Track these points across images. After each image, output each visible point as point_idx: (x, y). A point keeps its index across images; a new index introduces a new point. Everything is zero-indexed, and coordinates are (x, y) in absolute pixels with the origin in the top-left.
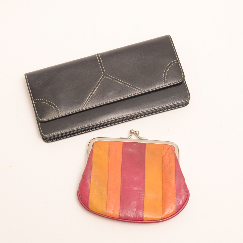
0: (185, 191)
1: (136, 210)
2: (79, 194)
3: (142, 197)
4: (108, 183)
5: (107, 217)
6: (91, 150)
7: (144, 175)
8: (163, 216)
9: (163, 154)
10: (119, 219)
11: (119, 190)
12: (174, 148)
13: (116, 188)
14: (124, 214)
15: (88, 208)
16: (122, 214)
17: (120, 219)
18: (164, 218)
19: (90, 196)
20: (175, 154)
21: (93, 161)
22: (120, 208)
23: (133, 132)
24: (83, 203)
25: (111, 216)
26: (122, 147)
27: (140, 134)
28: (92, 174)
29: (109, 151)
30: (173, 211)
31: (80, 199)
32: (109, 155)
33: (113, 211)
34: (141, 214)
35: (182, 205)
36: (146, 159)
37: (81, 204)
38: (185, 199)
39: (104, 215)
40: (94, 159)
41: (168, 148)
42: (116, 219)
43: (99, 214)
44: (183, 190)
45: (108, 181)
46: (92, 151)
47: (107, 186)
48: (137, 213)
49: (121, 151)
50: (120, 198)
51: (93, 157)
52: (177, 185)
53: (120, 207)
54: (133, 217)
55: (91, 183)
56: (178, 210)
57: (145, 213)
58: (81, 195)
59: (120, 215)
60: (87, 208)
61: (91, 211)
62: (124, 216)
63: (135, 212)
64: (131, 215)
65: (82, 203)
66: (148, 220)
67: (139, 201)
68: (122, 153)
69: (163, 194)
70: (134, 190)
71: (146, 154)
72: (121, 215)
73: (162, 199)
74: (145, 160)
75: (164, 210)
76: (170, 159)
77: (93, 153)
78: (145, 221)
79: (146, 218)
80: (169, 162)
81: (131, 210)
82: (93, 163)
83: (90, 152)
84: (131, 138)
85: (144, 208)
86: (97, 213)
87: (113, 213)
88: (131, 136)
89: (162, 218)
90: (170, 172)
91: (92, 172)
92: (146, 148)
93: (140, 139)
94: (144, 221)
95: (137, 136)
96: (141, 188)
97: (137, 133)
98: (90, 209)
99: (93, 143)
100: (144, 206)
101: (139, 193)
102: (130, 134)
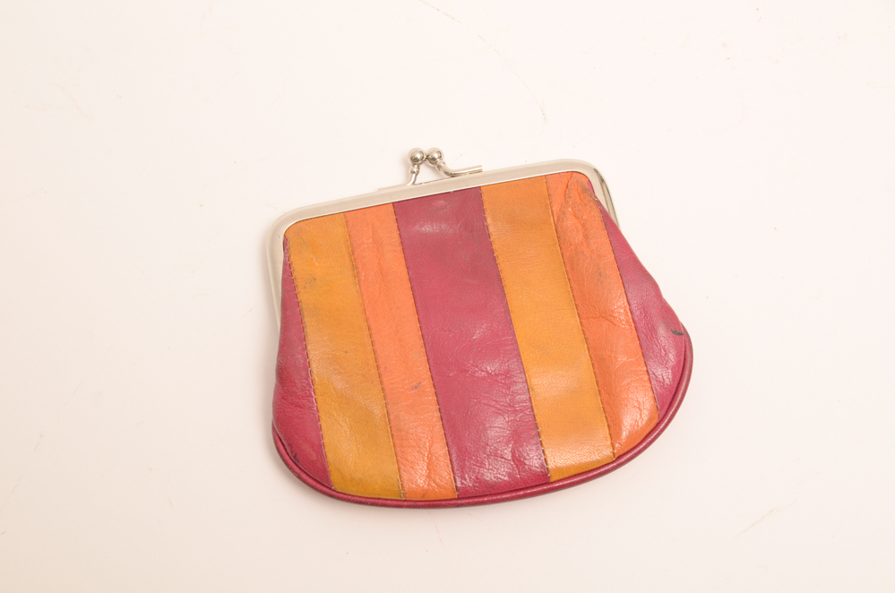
0: (673, 332)
1: (513, 453)
2: (278, 440)
3: (520, 394)
4: (380, 377)
5: (411, 503)
6: (285, 263)
7: (507, 312)
8: (617, 445)
9: (555, 212)
10: (459, 502)
11: (430, 390)
12: (585, 182)
13: (416, 388)
14: (470, 478)
15: (331, 489)
16: (465, 480)
17: (459, 499)
18: (622, 453)
19: (326, 440)
20: (599, 203)
21: (304, 306)
22: (451, 460)
23: (419, 156)
24: (308, 475)
25: (424, 495)
26: (396, 225)
27: (445, 159)
28: (310, 356)
29: (353, 251)
30: (650, 419)
31: (290, 462)
32: (355, 267)
33: (429, 476)
34: (534, 462)
35: (675, 385)
36: (494, 247)
37: (299, 477)
38: (678, 362)
39: (399, 498)
40: (305, 297)
41: (565, 187)
42: (444, 503)
43: (380, 501)
44: (662, 331)
45: (378, 367)
46: (287, 267)
47: (380, 387)
48: (518, 461)
49: (397, 240)
50: (442, 419)
51: (300, 289)
52: (636, 319)
53: (450, 454)
54: (506, 478)
55: (317, 391)
56: (664, 411)
57: (547, 452)
58: (290, 445)
59: (459, 485)
60: (324, 489)
61: (346, 496)
62: (474, 486)
63: (510, 458)
64: (500, 476)
65: (304, 476)
66: (566, 475)
67: (515, 411)
68: (400, 248)
69: (593, 364)
70: (484, 378)
71: (491, 229)
72: (462, 483)
73: (597, 382)
74: (492, 252)
75: (614, 426)
76: (583, 226)
77: (295, 274)
78: (555, 482)
79: (559, 469)
80: (586, 237)
81: (496, 455)
82: (305, 313)
83: (283, 274)
84: (417, 183)
85: (539, 435)
86: (367, 498)
87: (429, 485)
88: (417, 175)
89: (617, 456)
90: (600, 274)
91: (309, 348)
92: (485, 207)
93: (453, 175)
94: (552, 483)
95: (439, 167)
96: (508, 361)
97: (436, 156)
98: (339, 490)
99: (285, 236)
100: (538, 428)
101: (507, 382)
102: (411, 167)
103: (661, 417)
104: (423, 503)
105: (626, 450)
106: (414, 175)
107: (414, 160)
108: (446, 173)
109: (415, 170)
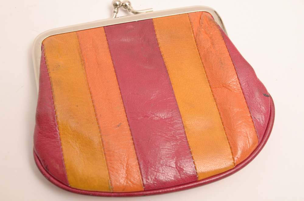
0: (264, 95)
1: (176, 163)
2: (37, 158)
3: (179, 130)
4: (97, 120)
5: (116, 194)
6: (42, 57)
7: (170, 84)
8: (236, 159)
9: (194, 31)
10: (145, 193)
11: (127, 127)
12: (210, 16)
13: (118, 126)
14: (152, 178)
15: (68, 186)
16: (149, 179)
17: (145, 191)
18: (239, 163)
19: (65, 157)
20: (218, 26)
21: (52, 80)
22: (140, 168)
23: (118, 3)
24: (54, 178)
25: (124, 189)
26: (105, 38)
27: (132, 5)
28: (56, 108)
29: (81, 52)
30: (254, 144)
31: (44, 170)
32: (82, 60)
33: (127, 178)
34: (189, 170)
35: (266, 125)
36: (161, 50)
37: (49, 180)
38: (268, 112)
39: (109, 191)
40: (53, 75)
41: (199, 18)
42: (136, 193)
43: (98, 193)
44: (257, 94)
45: (96, 115)
46: (44, 60)
47: (97, 126)
48: (180, 169)
49: (106, 45)
50: (134, 144)
51: (50, 70)
52: (243, 88)
53: (139, 165)
54: (173, 179)
55: (60, 128)
56: (262, 137)
57: (196, 163)
58: (44, 160)
59: (145, 183)
60: (64, 186)
61: (77, 191)
62: (154, 183)
63: (174, 167)
64: (169, 177)
65: (52, 179)
66: (207, 176)
67: (177, 140)
68: (108, 50)
69: (220, 113)
70: (158, 121)
71: (160, 41)
72: (147, 182)
73: (223, 123)
74: (160, 52)
76: (211, 38)
77: (48, 63)
78: (201, 180)
79: (203, 173)
80: (213, 44)
81: (166, 165)
82: (53, 84)
83: (41, 63)
84: (117, 17)
85: (191, 153)
86: (90, 191)
87: (127, 183)
88: (117, 13)
89: (236, 165)
90: (222, 63)
91: (55, 103)
92: (155, 29)
93: (137, 13)
94: (199, 181)
95: (129, 10)
96: (172, 111)
97: (127, 4)
98: (73, 187)
99: (42, 44)
100: (190, 149)
101: (171, 123)
102: (114, 9)
103: (260, 142)
104: (123, 194)
105: (241, 161)
106: (115, 13)
107: (116, 5)
108: (133, 12)
109: (116, 11)
